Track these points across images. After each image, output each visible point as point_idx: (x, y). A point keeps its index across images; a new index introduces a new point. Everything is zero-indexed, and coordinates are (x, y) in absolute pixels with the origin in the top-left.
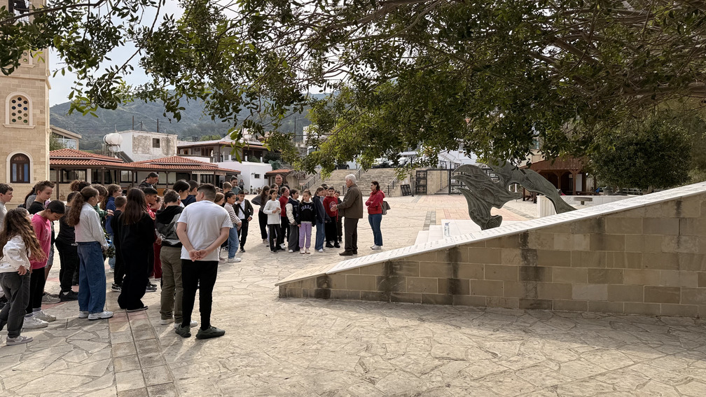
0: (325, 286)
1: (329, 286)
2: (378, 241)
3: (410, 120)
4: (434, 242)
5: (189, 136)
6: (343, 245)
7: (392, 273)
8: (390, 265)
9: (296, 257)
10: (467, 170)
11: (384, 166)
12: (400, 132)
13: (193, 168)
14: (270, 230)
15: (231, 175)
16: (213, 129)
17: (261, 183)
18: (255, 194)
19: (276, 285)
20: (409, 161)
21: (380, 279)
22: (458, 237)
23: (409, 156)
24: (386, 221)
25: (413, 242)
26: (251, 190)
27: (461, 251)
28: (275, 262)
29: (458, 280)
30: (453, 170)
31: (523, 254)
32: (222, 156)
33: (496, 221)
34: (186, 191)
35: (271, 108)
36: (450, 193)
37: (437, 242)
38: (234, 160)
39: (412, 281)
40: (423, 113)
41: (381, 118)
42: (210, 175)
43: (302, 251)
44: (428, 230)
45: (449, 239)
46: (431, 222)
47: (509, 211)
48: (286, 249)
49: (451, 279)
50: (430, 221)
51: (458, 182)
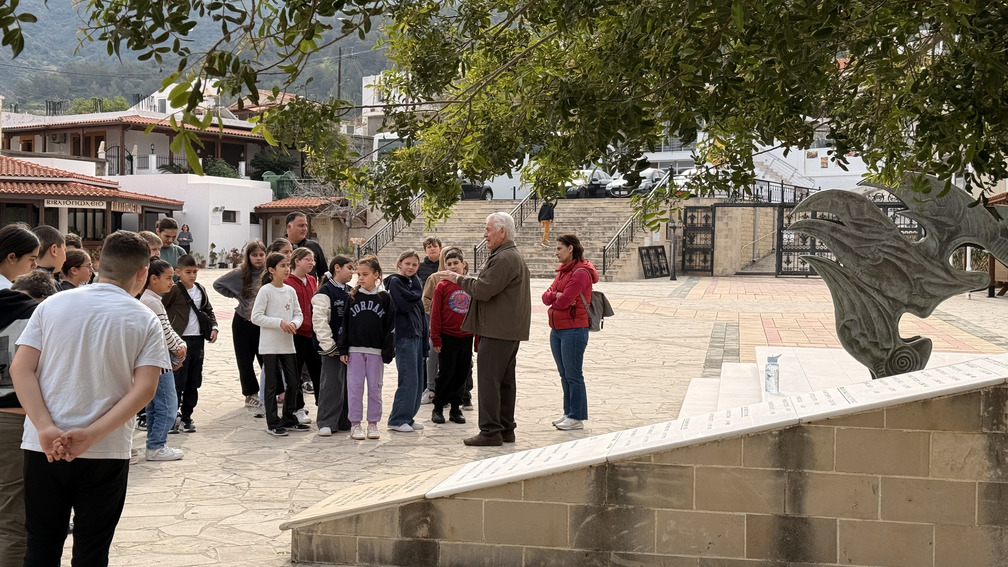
0: (422, 532)
1: (434, 532)
2: (576, 404)
3: (677, 59)
4: (735, 411)
5: (37, 98)
6: (472, 416)
7: (615, 496)
8: (609, 476)
9: (341, 449)
10: (833, 207)
11: (594, 191)
12: (647, 92)
13: (48, 190)
14: (267, 371)
15: (157, 213)
16: (105, 81)
17: (241, 236)
18: (223, 266)
19: (284, 528)
20: (665, 178)
21: (581, 513)
22: (806, 397)
23: (663, 164)
24: (598, 348)
25: (674, 410)
26: (213, 255)
27: (815, 437)
28: (280, 464)
29: (805, 521)
30: (790, 206)
31: (991, 448)
32: (130, 158)
33: (915, 354)
34: (26, 258)
35: (277, 21)
36: (780, 272)
37: (745, 412)
38: (163, 168)
39: (673, 523)
40: (717, 40)
41: (592, 54)
42: (94, 211)
43: (356, 432)
44: (719, 375)
45: (778, 402)
46: (727, 353)
47: (947, 326)
48: (314, 426)
49: (785, 518)
50: (721, 352)
51: (804, 240)
